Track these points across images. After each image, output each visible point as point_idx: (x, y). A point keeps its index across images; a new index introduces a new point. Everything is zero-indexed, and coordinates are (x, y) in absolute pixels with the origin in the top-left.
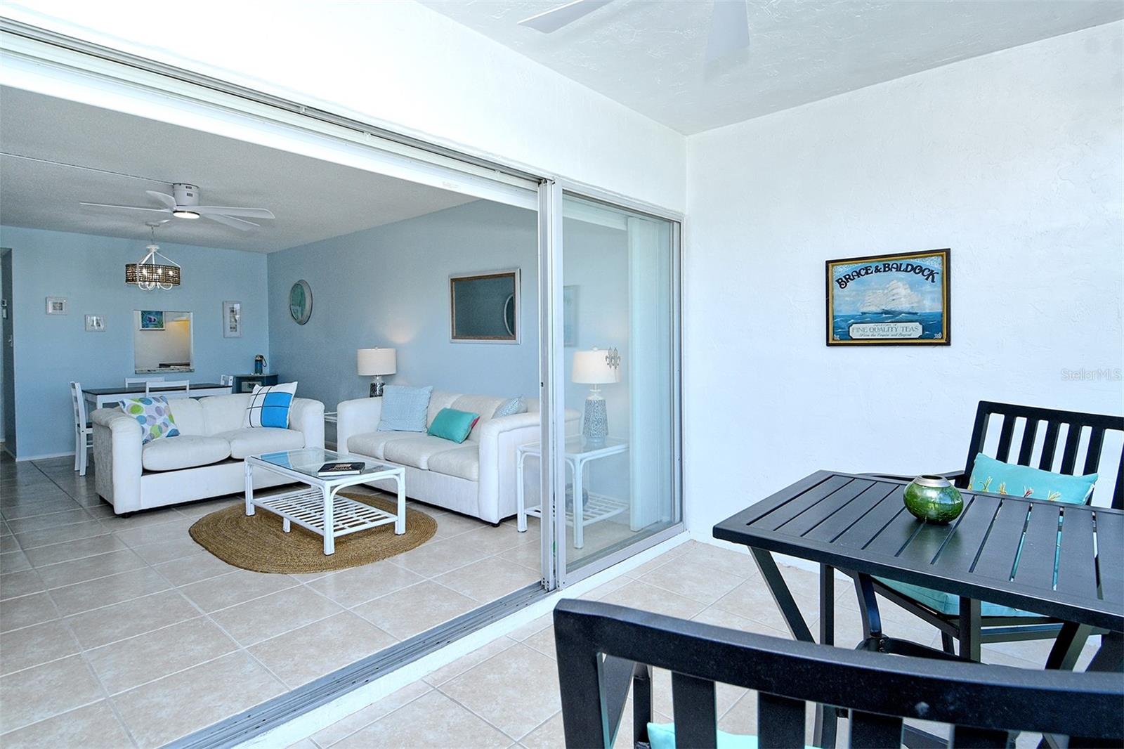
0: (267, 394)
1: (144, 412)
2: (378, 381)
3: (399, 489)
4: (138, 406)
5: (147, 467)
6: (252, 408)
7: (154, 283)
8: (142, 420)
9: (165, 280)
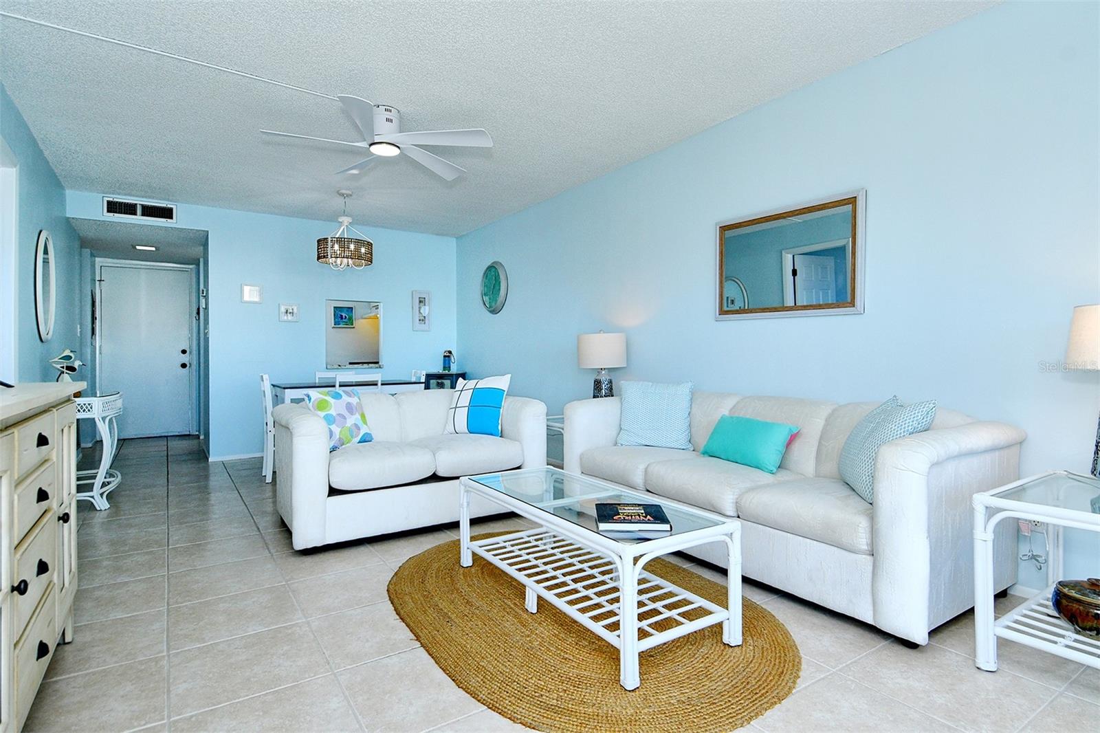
0: (474, 389)
1: (333, 409)
2: (604, 377)
3: (732, 559)
4: (326, 401)
5: (334, 486)
6: (456, 407)
7: (345, 260)
8: (329, 420)
9: (357, 256)
